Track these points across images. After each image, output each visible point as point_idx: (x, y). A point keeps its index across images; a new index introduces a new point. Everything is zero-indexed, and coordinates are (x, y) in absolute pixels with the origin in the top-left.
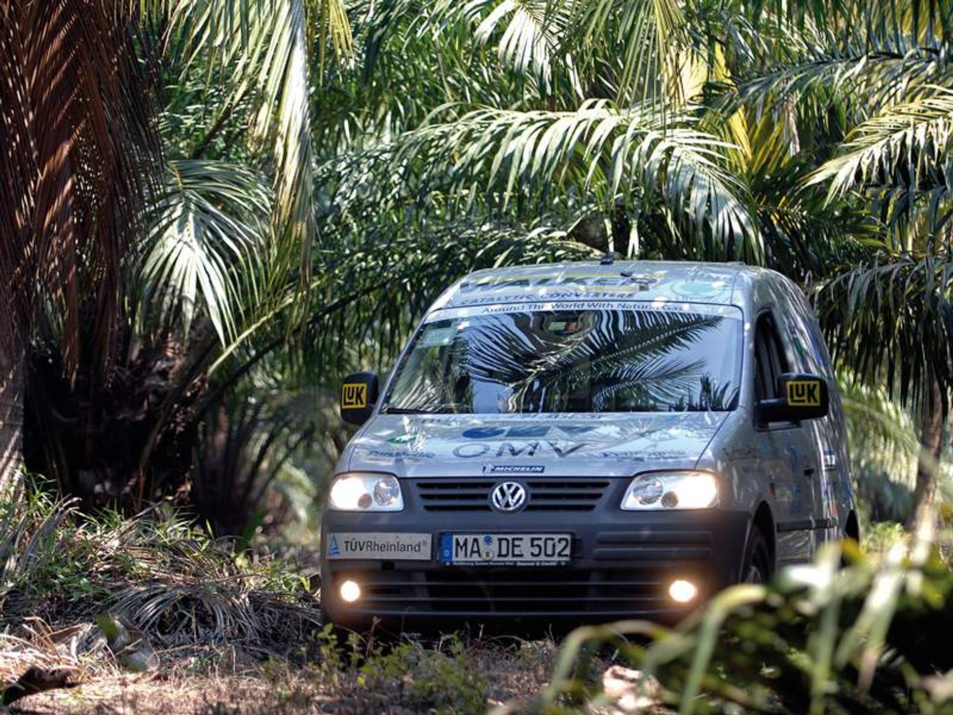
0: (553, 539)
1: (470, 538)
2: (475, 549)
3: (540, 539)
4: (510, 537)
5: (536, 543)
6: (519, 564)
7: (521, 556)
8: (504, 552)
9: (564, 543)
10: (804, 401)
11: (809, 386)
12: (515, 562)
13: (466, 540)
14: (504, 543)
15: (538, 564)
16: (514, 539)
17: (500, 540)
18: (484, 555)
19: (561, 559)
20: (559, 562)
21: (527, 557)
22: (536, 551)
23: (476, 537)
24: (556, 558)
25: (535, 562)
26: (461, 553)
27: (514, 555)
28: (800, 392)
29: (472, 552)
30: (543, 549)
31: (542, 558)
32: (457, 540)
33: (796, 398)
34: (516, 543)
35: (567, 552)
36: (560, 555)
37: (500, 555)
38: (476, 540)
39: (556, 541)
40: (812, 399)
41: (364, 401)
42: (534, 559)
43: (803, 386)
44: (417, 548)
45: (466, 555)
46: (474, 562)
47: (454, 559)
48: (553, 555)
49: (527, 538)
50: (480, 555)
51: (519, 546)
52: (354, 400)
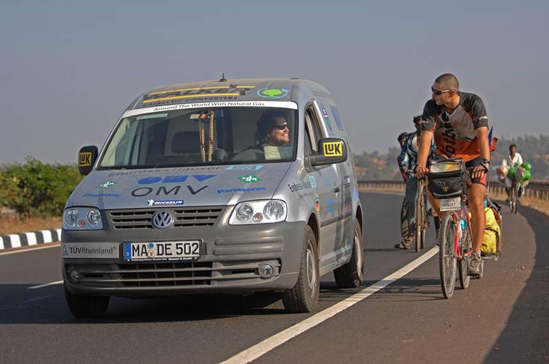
0: (189, 244)
1: (141, 245)
2: (144, 251)
3: (182, 244)
4: (164, 243)
5: (179, 246)
6: (170, 259)
7: (171, 254)
8: (161, 252)
9: (195, 246)
10: (333, 153)
11: (335, 145)
12: (168, 258)
13: (139, 246)
14: (160, 247)
15: (181, 259)
16: (166, 245)
17: (158, 245)
18: (149, 255)
19: (194, 255)
20: (193, 257)
21: (174, 255)
22: (179, 251)
23: (144, 244)
24: (191, 255)
25: (179, 258)
26: (136, 254)
27: (166, 254)
28: (331, 148)
29: (142, 253)
30: (183, 248)
31: (183, 255)
32: (133, 246)
33: (329, 152)
34: (168, 247)
35: (198, 251)
36: (193, 253)
37: (158, 254)
38: (144, 246)
39: (191, 245)
40: (337, 152)
41: (90, 162)
42: (179, 256)
43: (332, 145)
44: (111, 252)
45: (139, 255)
46: (144, 259)
47: (132, 257)
48: (189, 253)
49: (174, 244)
50: (147, 255)
51: (169, 249)
52: (85, 162)
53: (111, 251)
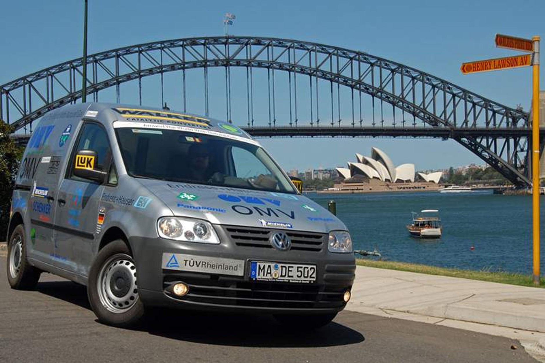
0: (307, 268)
1: (267, 265)
2: (269, 272)
3: (302, 267)
4: (287, 266)
5: (299, 269)
6: (291, 281)
7: (292, 277)
8: (284, 274)
9: (313, 270)
12: (289, 280)
13: (264, 266)
14: (284, 269)
15: (300, 282)
16: (289, 267)
17: (282, 267)
18: (274, 276)
19: (311, 279)
20: (310, 281)
21: (295, 278)
22: (299, 274)
23: (270, 264)
24: (309, 279)
26: (261, 274)
27: (289, 276)
29: (267, 273)
30: (303, 272)
31: (302, 278)
32: (259, 266)
34: (290, 269)
35: (314, 275)
36: (311, 277)
37: (282, 276)
38: (269, 266)
39: (309, 269)
42: (298, 279)
45: (264, 275)
46: (268, 279)
47: (257, 277)
48: (307, 277)
49: (296, 266)
50: (271, 275)
51: (291, 271)
53: (236, 268)
